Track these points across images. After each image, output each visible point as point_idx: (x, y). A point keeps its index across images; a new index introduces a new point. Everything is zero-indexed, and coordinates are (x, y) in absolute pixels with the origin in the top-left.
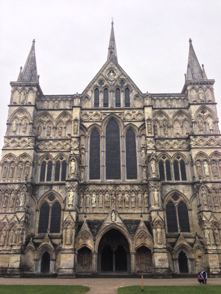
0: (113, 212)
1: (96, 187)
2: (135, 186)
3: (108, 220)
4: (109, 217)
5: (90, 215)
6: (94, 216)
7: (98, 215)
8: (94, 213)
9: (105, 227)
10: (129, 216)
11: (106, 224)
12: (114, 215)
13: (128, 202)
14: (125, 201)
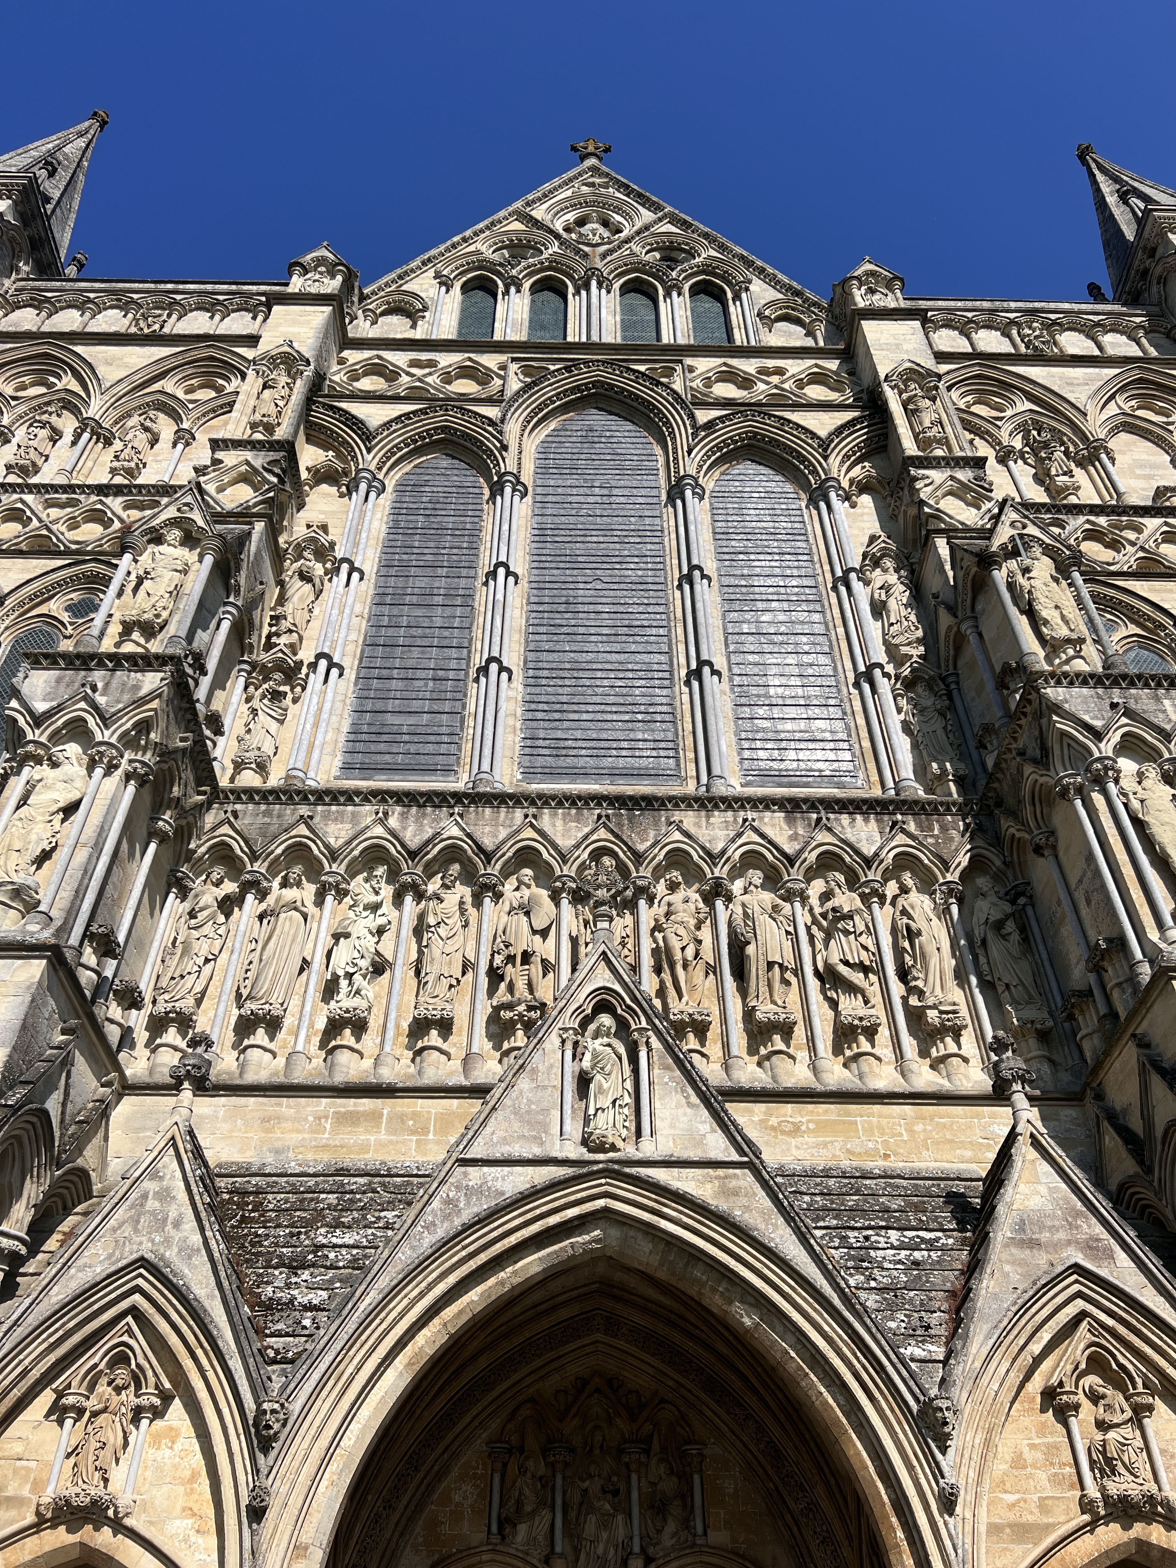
0: (606, 1020)
1: (404, 816)
2: (845, 819)
3: (529, 1123)
4: (545, 1087)
5: (280, 1105)
6: (328, 1126)
7: (385, 1112)
8: (339, 1079)
9: (466, 1215)
10: (811, 1126)
11: (485, 1169)
12: (620, 1059)
13: (781, 966)
14: (750, 950)
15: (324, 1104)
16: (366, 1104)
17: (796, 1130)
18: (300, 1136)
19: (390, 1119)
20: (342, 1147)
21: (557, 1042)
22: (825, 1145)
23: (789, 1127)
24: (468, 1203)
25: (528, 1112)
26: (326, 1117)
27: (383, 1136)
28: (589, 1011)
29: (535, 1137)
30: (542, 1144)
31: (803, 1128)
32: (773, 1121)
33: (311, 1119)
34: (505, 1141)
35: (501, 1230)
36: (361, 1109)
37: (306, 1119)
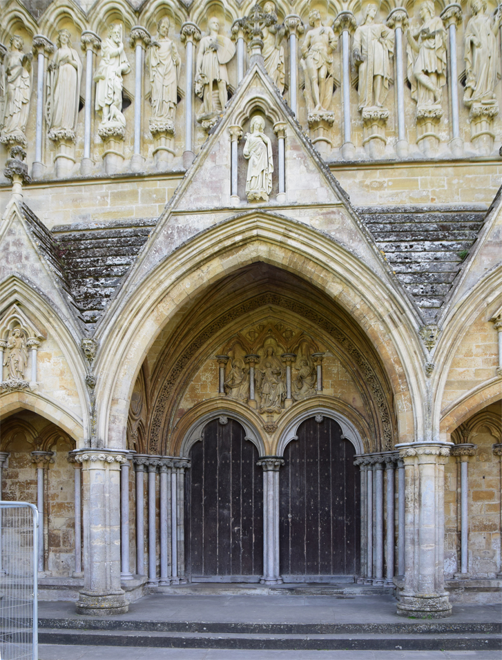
0: (258, 120)
3: (211, 188)
4: (220, 166)
5: (81, 191)
6: (109, 201)
7: (139, 191)
8: (111, 172)
9: (178, 243)
10: (390, 183)
11: (188, 217)
12: (266, 144)
13: (383, 77)
14: (363, 67)
15: (105, 188)
16: (127, 187)
17: (381, 186)
18: (95, 208)
19: (142, 195)
20: (118, 212)
21: (227, 137)
22: (397, 194)
23: (377, 185)
24: (179, 237)
25: (211, 182)
26: (107, 196)
27: (140, 205)
28: (248, 115)
29: (215, 197)
30: (219, 200)
31: (385, 185)
32: (368, 182)
33: (99, 197)
34: (197, 199)
35: (198, 250)
36: (126, 190)
37: (96, 198)
